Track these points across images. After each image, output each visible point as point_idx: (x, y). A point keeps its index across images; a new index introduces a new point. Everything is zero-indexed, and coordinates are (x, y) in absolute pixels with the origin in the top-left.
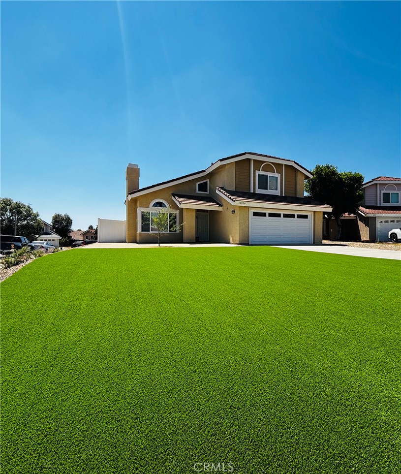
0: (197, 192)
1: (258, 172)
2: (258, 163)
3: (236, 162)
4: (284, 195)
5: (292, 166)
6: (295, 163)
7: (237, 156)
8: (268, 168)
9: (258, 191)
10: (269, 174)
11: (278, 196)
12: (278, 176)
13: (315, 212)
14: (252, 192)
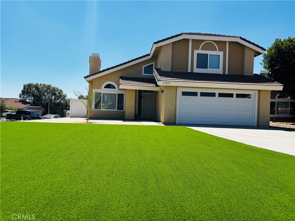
0: (143, 74)
1: (196, 52)
2: (197, 43)
3: (173, 43)
4: (227, 73)
5: (237, 43)
6: (241, 38)
7: (172, 37)
8: (209, 46)
9: (196, 70)
10: (209, 53)
11: (220, 74)
12: (221, 54)
13: (259, 91)
14: (189, 71)
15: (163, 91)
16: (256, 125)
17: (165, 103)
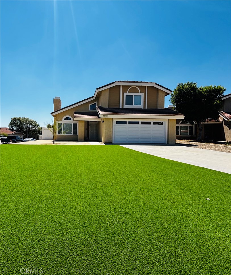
0: (90, 110)
1: (125, 94)
3: (109, 88)
4: (146, 108)
5: (153, 87)
6: (155, 84)
8: (134, 90)
9: (125, 107)
10: (134, 94)
11: (142, 109)
12: (142, 95)
13: (169, 119)
14: (121, 107)
15: (103, 121)
16: (167, 143)
17: (105, 129)
